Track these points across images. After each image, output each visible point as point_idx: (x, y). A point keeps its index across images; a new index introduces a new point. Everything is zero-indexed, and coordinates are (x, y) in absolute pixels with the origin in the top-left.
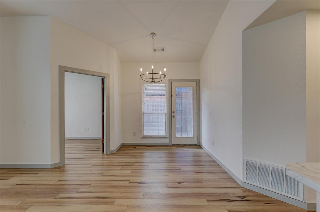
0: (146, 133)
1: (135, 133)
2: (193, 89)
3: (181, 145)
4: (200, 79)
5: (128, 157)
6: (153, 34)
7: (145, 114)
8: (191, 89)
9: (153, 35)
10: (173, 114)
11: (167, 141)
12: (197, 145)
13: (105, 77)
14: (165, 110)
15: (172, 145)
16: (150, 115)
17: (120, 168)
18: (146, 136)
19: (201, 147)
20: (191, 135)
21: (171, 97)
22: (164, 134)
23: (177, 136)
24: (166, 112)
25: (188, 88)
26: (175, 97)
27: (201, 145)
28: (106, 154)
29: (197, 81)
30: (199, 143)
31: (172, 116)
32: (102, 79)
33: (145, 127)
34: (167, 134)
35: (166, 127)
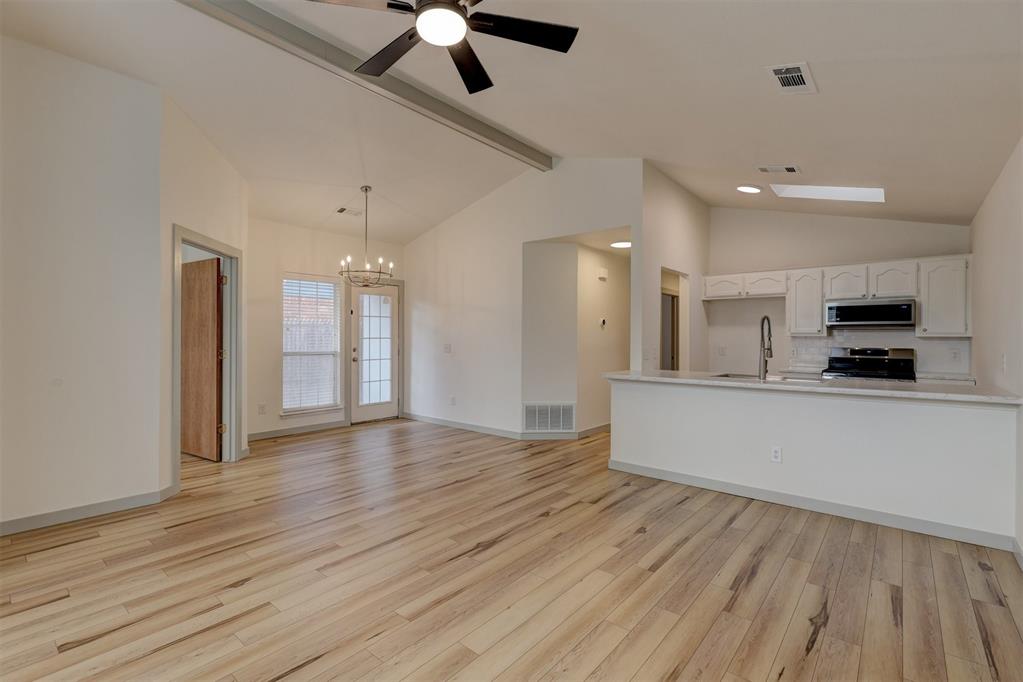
0: (288, 404)
1: (262, 408)
2: (392, 300)
3: (370, 422)
4: (404, 281)
6: (366, 189)
7: (287, 354)
8: (388, 300)
10: (354, 355)
11: (339, 417)
12: (397, 417)
13: (231, 258)
14: (335, 344)
15: (352, 424)
16: (298, 357)
18: (288, 411)
19: (410, 419)
20: (386, 397)
21: (351, 315)
22: (332, 402)
23: (360, 404)
24: (341, 353)
25: (383, 297)
26: (358, 316)
27: (409, 414)
28: (233, 460)
29: (400, 285)
30: (403, 413)
31: (351, 358)
32: (219, 260)
33: (286, 390)
34: (339, 402)
35: (339, 386)
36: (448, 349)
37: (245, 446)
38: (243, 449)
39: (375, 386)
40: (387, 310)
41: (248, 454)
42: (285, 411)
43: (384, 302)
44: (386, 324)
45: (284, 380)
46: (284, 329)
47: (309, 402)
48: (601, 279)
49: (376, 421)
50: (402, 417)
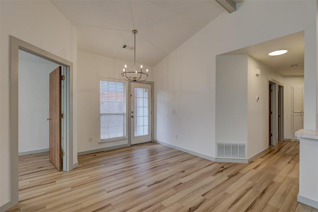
0: (103, 137)
1: (91, 139)
2: (149, 90)
3: (139, 144)
4: (153, 82)
5: (104, 166)
7: (102, 114)
8: (147, 90)
9: (135, 32)
10: (132, 114)
11: (126, 142)
12: (151, 142)
13: (66, 66)
14: (124, 110)
15: (131, 145)
16: (107, 116)
17: (114, 179)
18: (103, 140)
19: (157, 143)
20: (146, 133)
21: (131, 97)
22: (122, 136)
23: (135, 136)
24: (126, 113)
25: (144, 89)
26: (134, 97)
27: (156, 141)
28: (68, 170)
29: (152, 84)
30: (153, 140)
31: (131, 117)
32: (60, 67)
33: (102, 130)
34: (126, 135)
35: (125, 128)
36: (174, 112)
37: (75, 161)
38: (74, 163)
39: (141, 128)
40: (146, 95)
41: (77, 165)
42: (101, 140)
43: (145, 91)
44: (146, 101)
45: (101, 126)
46: (101, 103)
47: (113, 136)
48: (257, 75)
49: (142, 144)
50: (153, 142)
